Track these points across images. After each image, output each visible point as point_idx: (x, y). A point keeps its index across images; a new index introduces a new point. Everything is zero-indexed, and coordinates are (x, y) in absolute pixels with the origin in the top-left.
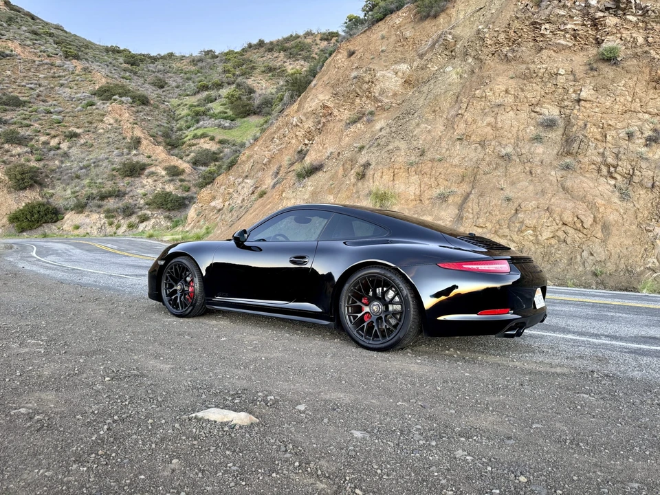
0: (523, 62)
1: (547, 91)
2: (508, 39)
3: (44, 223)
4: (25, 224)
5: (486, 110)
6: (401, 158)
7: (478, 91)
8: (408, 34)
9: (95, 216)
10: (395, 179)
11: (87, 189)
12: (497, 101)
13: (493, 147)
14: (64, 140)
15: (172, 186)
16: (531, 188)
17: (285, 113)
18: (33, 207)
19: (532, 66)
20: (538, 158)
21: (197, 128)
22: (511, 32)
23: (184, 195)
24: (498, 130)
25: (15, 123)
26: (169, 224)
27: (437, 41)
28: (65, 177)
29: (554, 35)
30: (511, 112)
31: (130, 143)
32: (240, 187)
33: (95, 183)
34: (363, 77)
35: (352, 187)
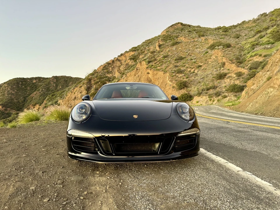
3: (187, 101)
9: (204, 97)
11: (202, 87)
14: (196, 69)
18: (183, 95)
23: (244, 85)
26: (235, 99)
28: (195, 83)
31: (221, 65)
33: (206, 84)
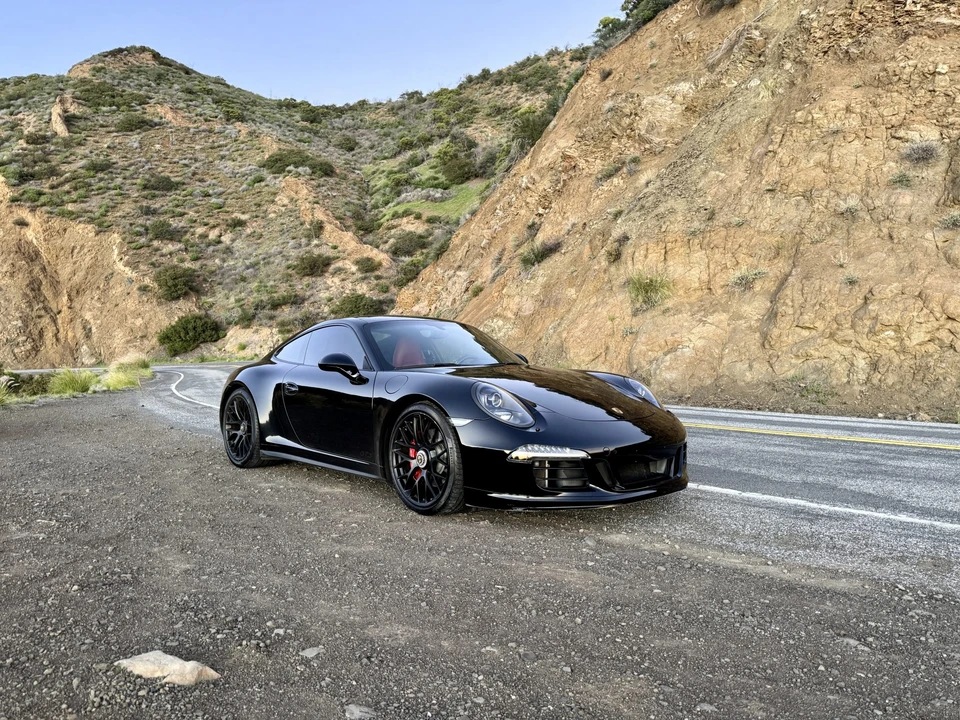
0: (876, 60)
1: (917, 103)
2: (850, 26)
3: (202, 343)
4: (178, 345)
5: (814, 142)
6: (676, 226)
7: (799, 114)
8: (690, 36)
9: (265, 331)
10: (668, 258)
11: (255, 295)
12: (832, 125)
13: (825, 200)
14: (225, 231)
15: (365, 287)
16: (891, 261)
17: (513, 172)
18: (188, 322)
19: (891, 65)
20: (903, 213)
21: (398, 204)
22: (856, 16)
23: (381, 298)
24: (833, 172)
25: (166, 213)
27: (736, 42)
28: (227, 281)
29: (930, 10)
30: (856, 142)
31: (310, 230)
32: (450, 282)
33: (266, 287)
34: (623, 108)
35: (602, 275)
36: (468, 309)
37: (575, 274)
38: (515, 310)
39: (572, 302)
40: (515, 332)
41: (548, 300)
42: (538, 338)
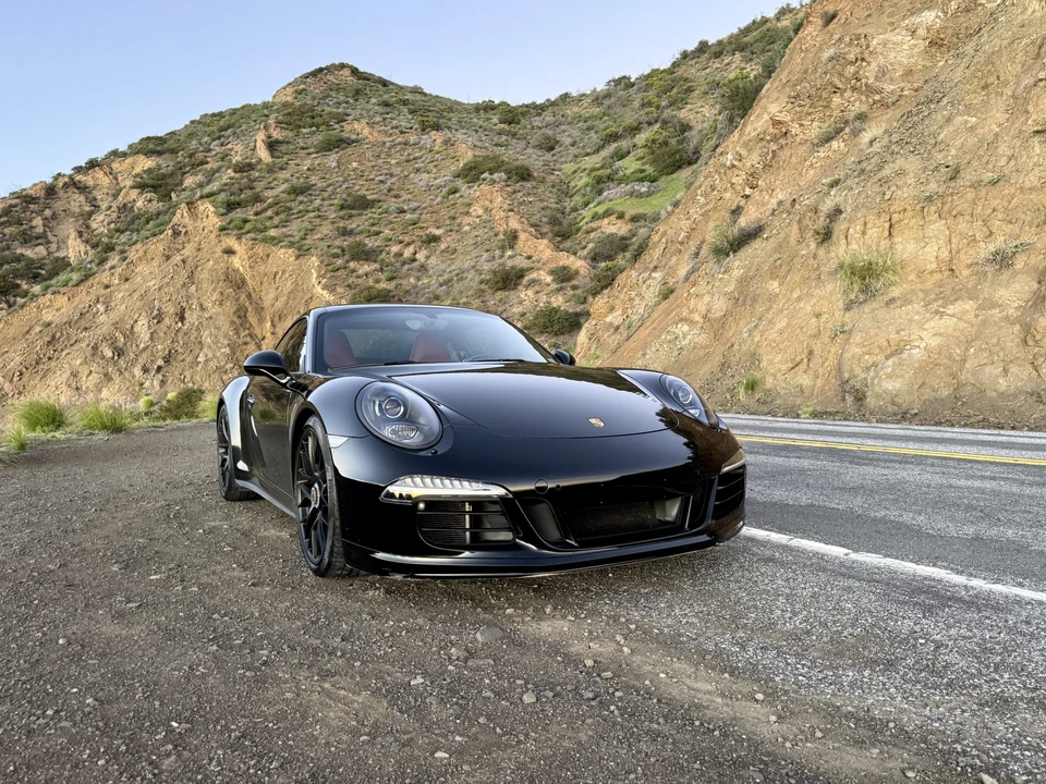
6: (905, 192)
10: (894, 232)
14: (420, 248)
15: (560, 299)
17: (719, 150)
21: (599, 203)
23: (578, 310)
25: (362, 232)
28: (421, 300)
31: (504, 240)
32: (645, 286)
33: (458, 304)
34: (846, 54)
35: (811, 261)
36: (655, 315)
37: (779, 262)
38: (704, 312)
39: (773, 298)
40: (702, 339)
41: (743, 298)
42: (729, 345)
